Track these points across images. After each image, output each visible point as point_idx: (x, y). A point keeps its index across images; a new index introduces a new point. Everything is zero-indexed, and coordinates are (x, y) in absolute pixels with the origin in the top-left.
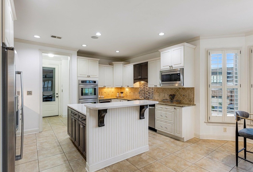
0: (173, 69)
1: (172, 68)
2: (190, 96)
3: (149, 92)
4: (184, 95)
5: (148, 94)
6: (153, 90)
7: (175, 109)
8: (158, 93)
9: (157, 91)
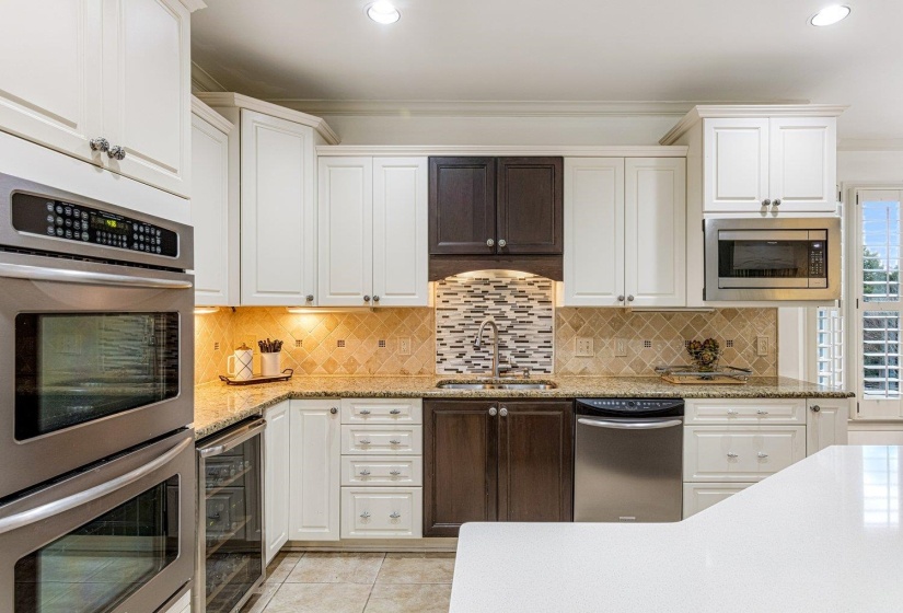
0: (780, 216)
1: (775, 212)
2: (760, 344)
3: (520, 333)
4: (730, 343)
5: (512, 345)
6: (552, 323)
7: (816, 409)
8: (585, 335)
9: (577, 328)
